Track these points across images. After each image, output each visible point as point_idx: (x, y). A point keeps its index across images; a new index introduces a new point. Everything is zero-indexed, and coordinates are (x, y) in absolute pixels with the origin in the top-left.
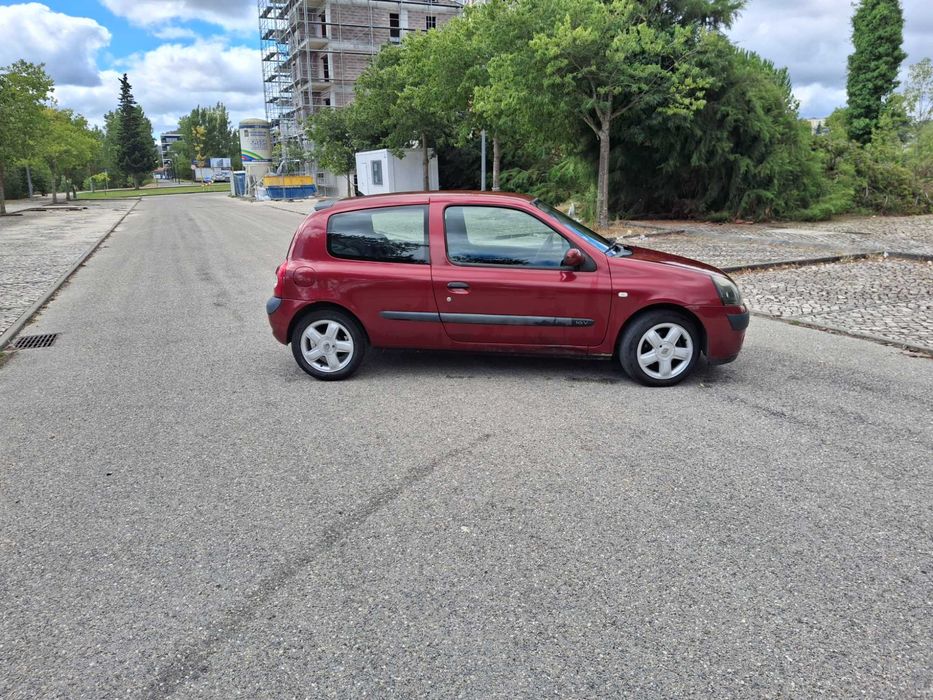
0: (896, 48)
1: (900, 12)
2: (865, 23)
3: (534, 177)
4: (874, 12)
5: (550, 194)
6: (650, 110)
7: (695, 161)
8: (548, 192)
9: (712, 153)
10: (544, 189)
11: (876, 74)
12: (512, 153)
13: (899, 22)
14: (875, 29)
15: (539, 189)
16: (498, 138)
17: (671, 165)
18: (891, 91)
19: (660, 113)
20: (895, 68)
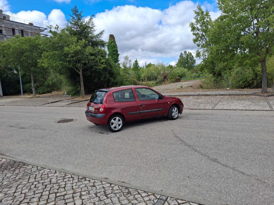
0: (117, 53)
1: (116, 45)
2: (110, 47)
3: (39, 85)
4: (112, 44)
5: (45, 90)
6: (92, 67)
7: (102, 79)
8: (44, 89)
9: (105, 77)
10: (43, 89)
11: (114, 58)
12: (29, 78)
13: (117, 47)
14: (112, 48)
15: (41, 89)
16: (33, 74)
17: (96, 80)
18: (118, 62)
19: (94, 68)
20: (118, 57)
